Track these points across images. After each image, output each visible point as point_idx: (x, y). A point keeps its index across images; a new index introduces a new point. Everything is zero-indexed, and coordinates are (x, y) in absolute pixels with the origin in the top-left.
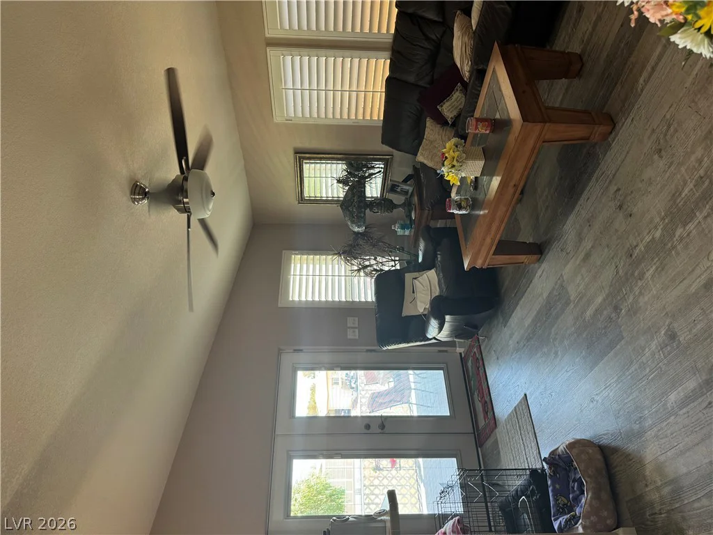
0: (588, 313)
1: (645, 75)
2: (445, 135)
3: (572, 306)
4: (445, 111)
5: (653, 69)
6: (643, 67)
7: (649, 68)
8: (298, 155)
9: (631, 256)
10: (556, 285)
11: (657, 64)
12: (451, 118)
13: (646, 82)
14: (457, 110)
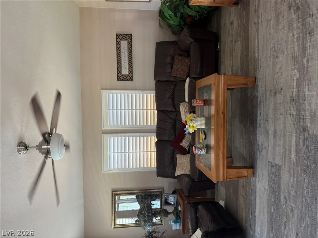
0: (293, 156)
1: (256, 52)
2: (187, 157)
3: (283, 167)
4: (184, 144)
5: (258, 47)
6: (254, 52)
7: (257, 49)
8: (114, 193)
9: (293, 100)
10: (268, 172)
11: (258, 45)
12: (187, 146)
13: (258, 53)
14: (189, 142)
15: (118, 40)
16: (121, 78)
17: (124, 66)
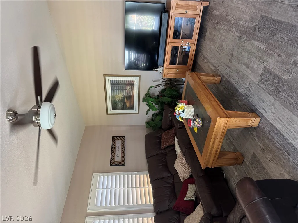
14: (194, 190)
15: (114, 140)
16: (113, 164)
17: (117, 155)
